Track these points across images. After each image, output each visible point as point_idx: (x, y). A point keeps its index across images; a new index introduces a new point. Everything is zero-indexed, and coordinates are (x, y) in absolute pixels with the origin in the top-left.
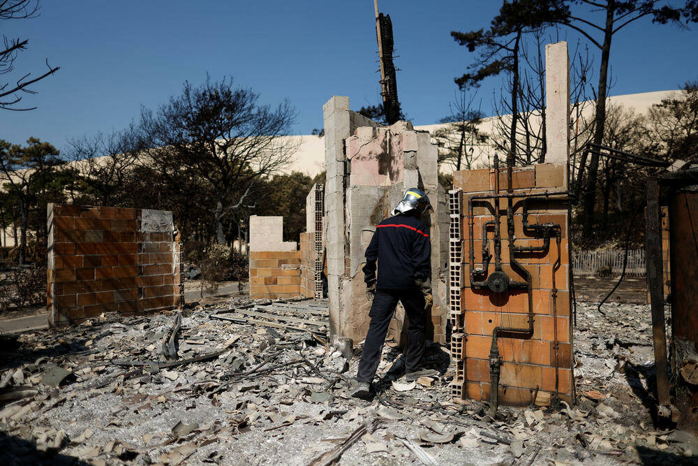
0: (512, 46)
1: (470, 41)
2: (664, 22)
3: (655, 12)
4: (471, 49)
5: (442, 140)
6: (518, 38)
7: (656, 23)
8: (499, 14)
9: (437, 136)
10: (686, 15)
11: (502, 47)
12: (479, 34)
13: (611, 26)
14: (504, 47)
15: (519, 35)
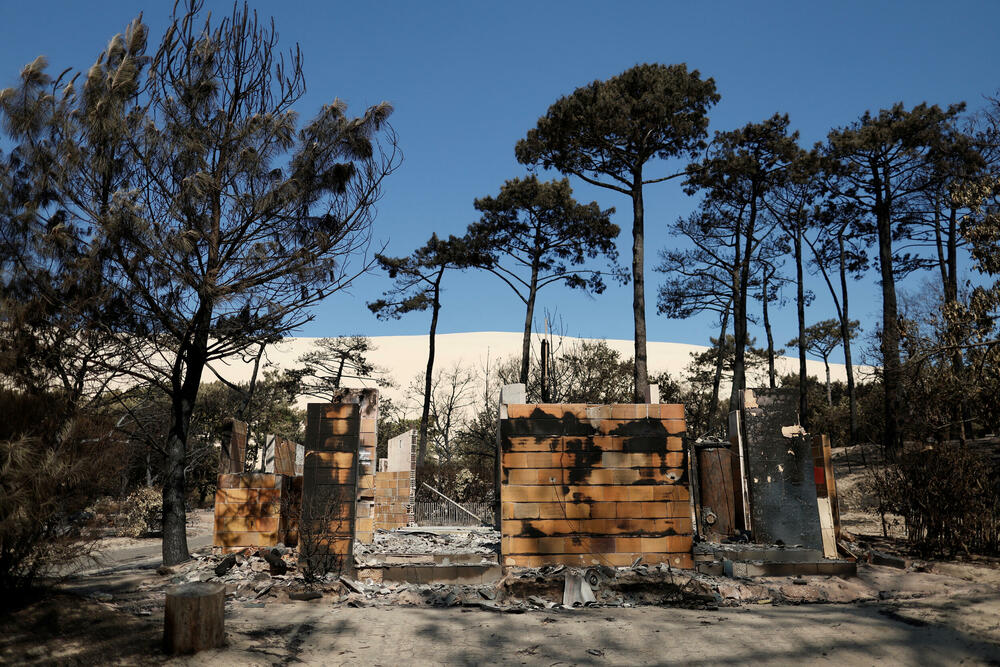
0: (433, 279)
1: (393, 267)
2: (574, 287)
3: (567, 278)
4: (393, 275)
5: (314, 366)
6: (441, 273)
7: (568, 286)
8: (426, 245)
9: (307, 360)
10: (592, 286)
11: (423, 278)
12: (405, 261)
13: (535, 284)
14: (425, 278)
15: (442, 270)
